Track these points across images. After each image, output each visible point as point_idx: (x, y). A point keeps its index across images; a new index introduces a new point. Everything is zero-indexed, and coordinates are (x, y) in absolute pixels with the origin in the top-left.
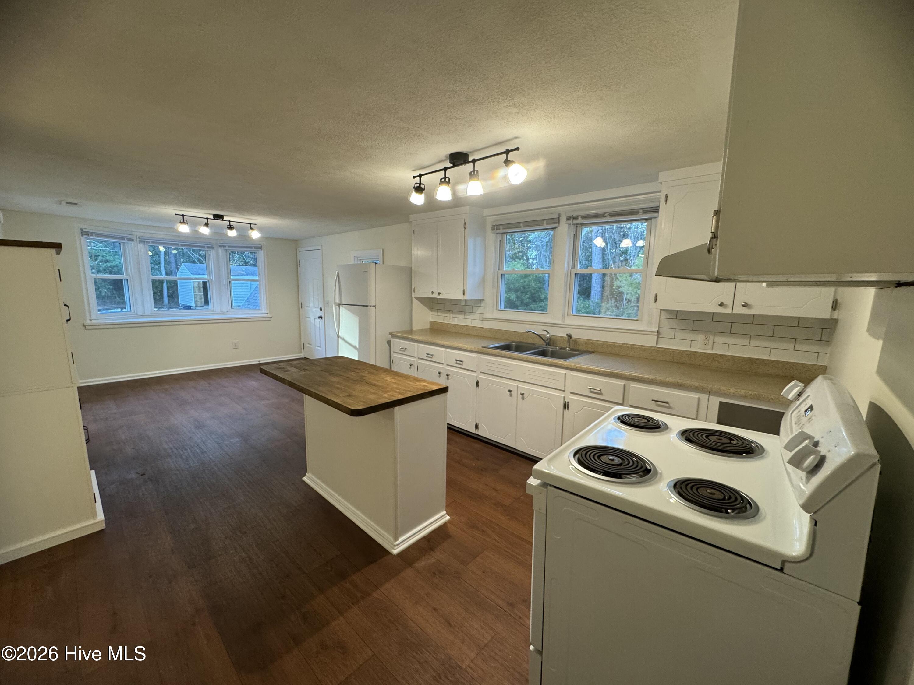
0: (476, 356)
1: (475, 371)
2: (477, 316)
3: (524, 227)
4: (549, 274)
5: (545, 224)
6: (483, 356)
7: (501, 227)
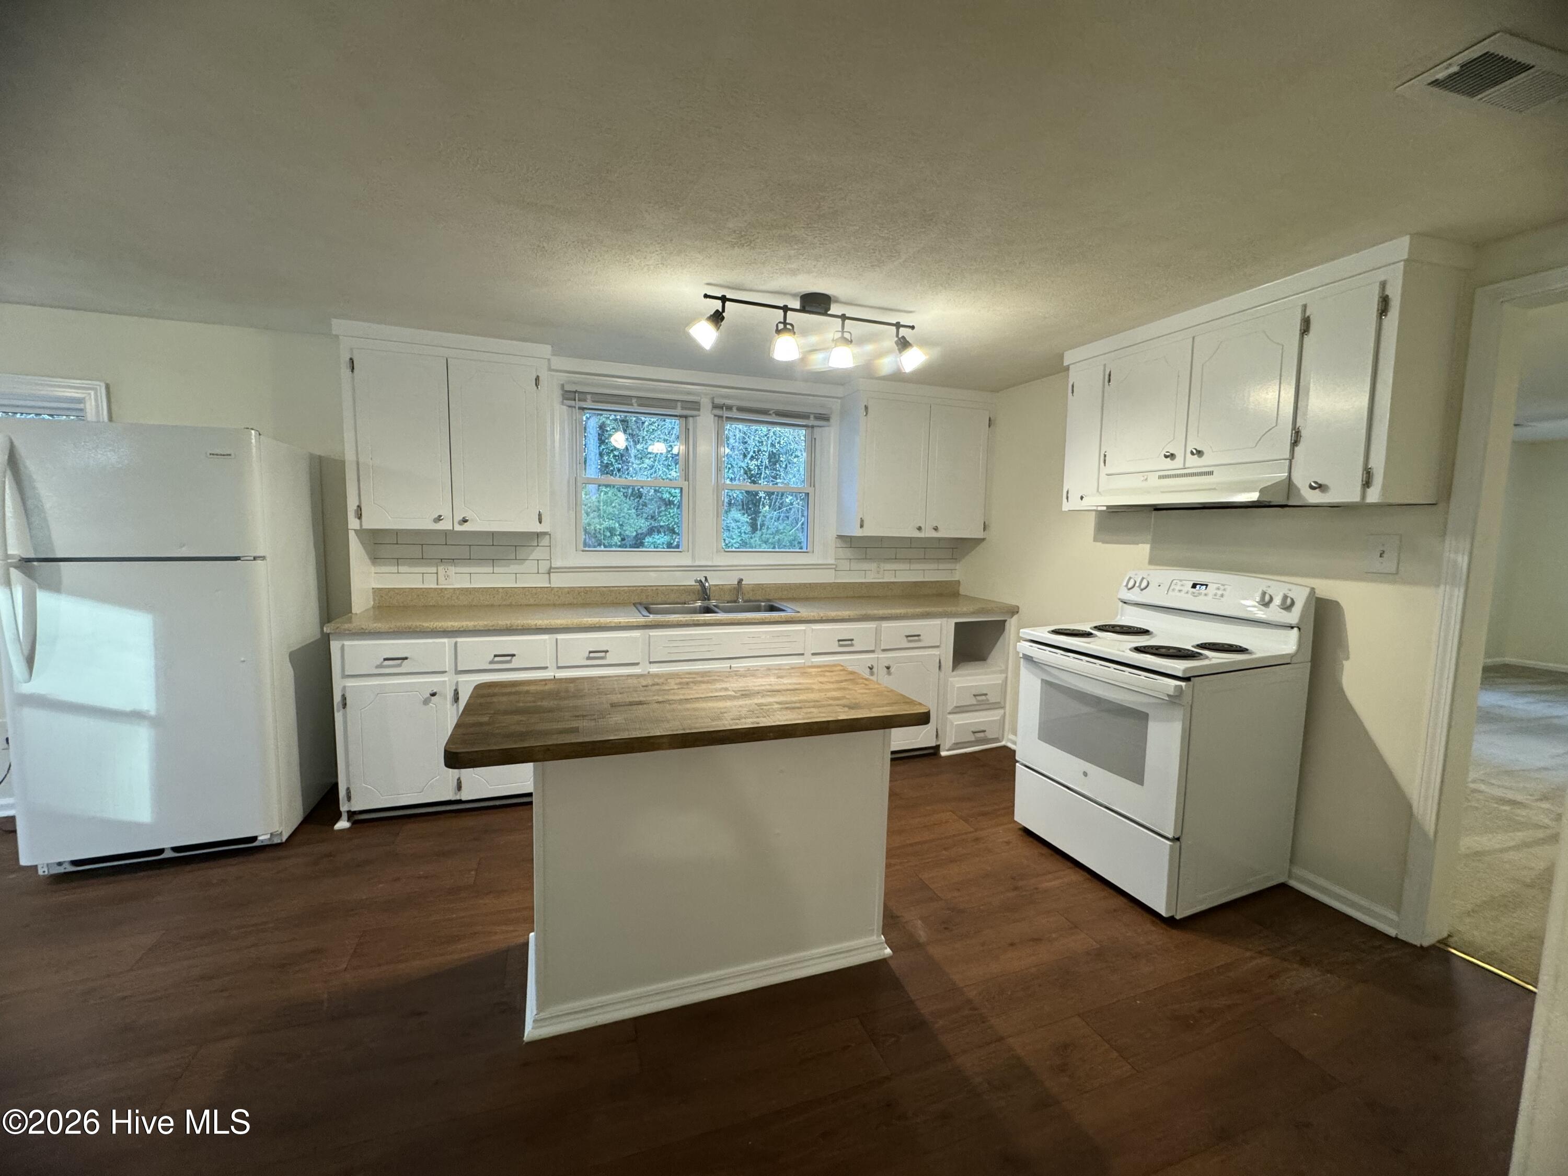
0: (639, 634)
1: (637, 664)
2: (530, 566)
3: (640, 405)
4: (681, 489)
5: (679, 408)
6: (654, 633)
7: (589, 397)
